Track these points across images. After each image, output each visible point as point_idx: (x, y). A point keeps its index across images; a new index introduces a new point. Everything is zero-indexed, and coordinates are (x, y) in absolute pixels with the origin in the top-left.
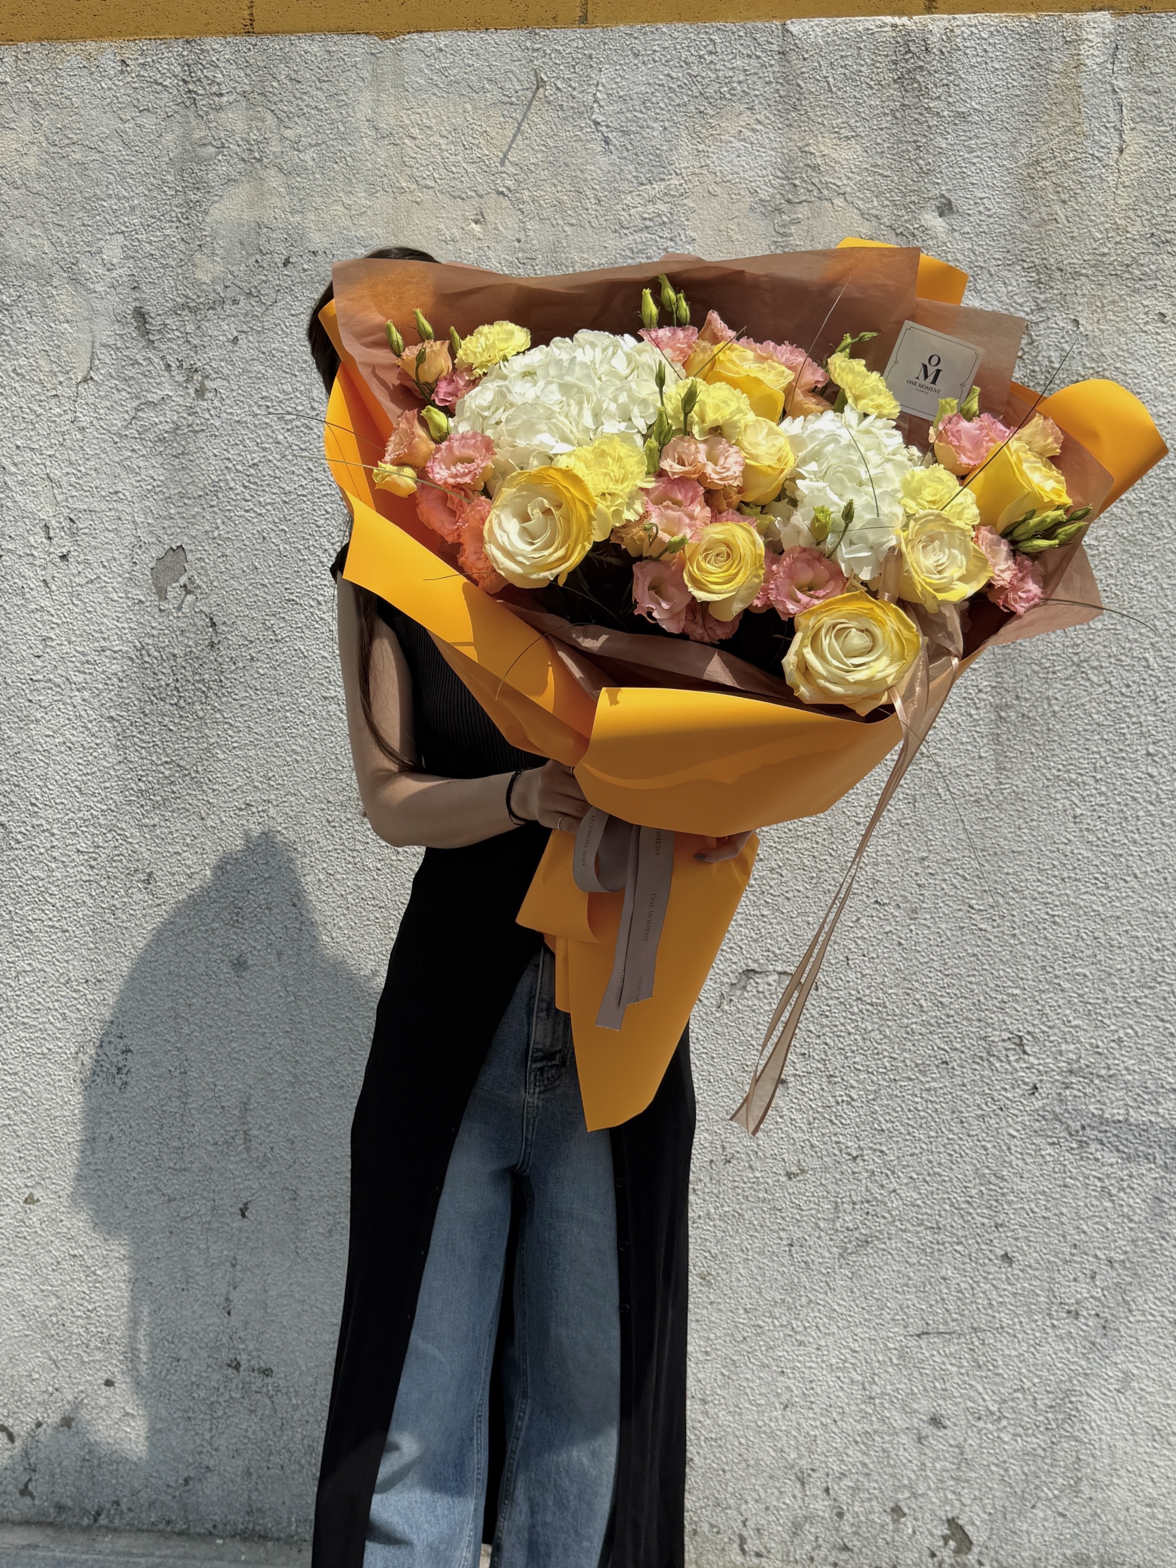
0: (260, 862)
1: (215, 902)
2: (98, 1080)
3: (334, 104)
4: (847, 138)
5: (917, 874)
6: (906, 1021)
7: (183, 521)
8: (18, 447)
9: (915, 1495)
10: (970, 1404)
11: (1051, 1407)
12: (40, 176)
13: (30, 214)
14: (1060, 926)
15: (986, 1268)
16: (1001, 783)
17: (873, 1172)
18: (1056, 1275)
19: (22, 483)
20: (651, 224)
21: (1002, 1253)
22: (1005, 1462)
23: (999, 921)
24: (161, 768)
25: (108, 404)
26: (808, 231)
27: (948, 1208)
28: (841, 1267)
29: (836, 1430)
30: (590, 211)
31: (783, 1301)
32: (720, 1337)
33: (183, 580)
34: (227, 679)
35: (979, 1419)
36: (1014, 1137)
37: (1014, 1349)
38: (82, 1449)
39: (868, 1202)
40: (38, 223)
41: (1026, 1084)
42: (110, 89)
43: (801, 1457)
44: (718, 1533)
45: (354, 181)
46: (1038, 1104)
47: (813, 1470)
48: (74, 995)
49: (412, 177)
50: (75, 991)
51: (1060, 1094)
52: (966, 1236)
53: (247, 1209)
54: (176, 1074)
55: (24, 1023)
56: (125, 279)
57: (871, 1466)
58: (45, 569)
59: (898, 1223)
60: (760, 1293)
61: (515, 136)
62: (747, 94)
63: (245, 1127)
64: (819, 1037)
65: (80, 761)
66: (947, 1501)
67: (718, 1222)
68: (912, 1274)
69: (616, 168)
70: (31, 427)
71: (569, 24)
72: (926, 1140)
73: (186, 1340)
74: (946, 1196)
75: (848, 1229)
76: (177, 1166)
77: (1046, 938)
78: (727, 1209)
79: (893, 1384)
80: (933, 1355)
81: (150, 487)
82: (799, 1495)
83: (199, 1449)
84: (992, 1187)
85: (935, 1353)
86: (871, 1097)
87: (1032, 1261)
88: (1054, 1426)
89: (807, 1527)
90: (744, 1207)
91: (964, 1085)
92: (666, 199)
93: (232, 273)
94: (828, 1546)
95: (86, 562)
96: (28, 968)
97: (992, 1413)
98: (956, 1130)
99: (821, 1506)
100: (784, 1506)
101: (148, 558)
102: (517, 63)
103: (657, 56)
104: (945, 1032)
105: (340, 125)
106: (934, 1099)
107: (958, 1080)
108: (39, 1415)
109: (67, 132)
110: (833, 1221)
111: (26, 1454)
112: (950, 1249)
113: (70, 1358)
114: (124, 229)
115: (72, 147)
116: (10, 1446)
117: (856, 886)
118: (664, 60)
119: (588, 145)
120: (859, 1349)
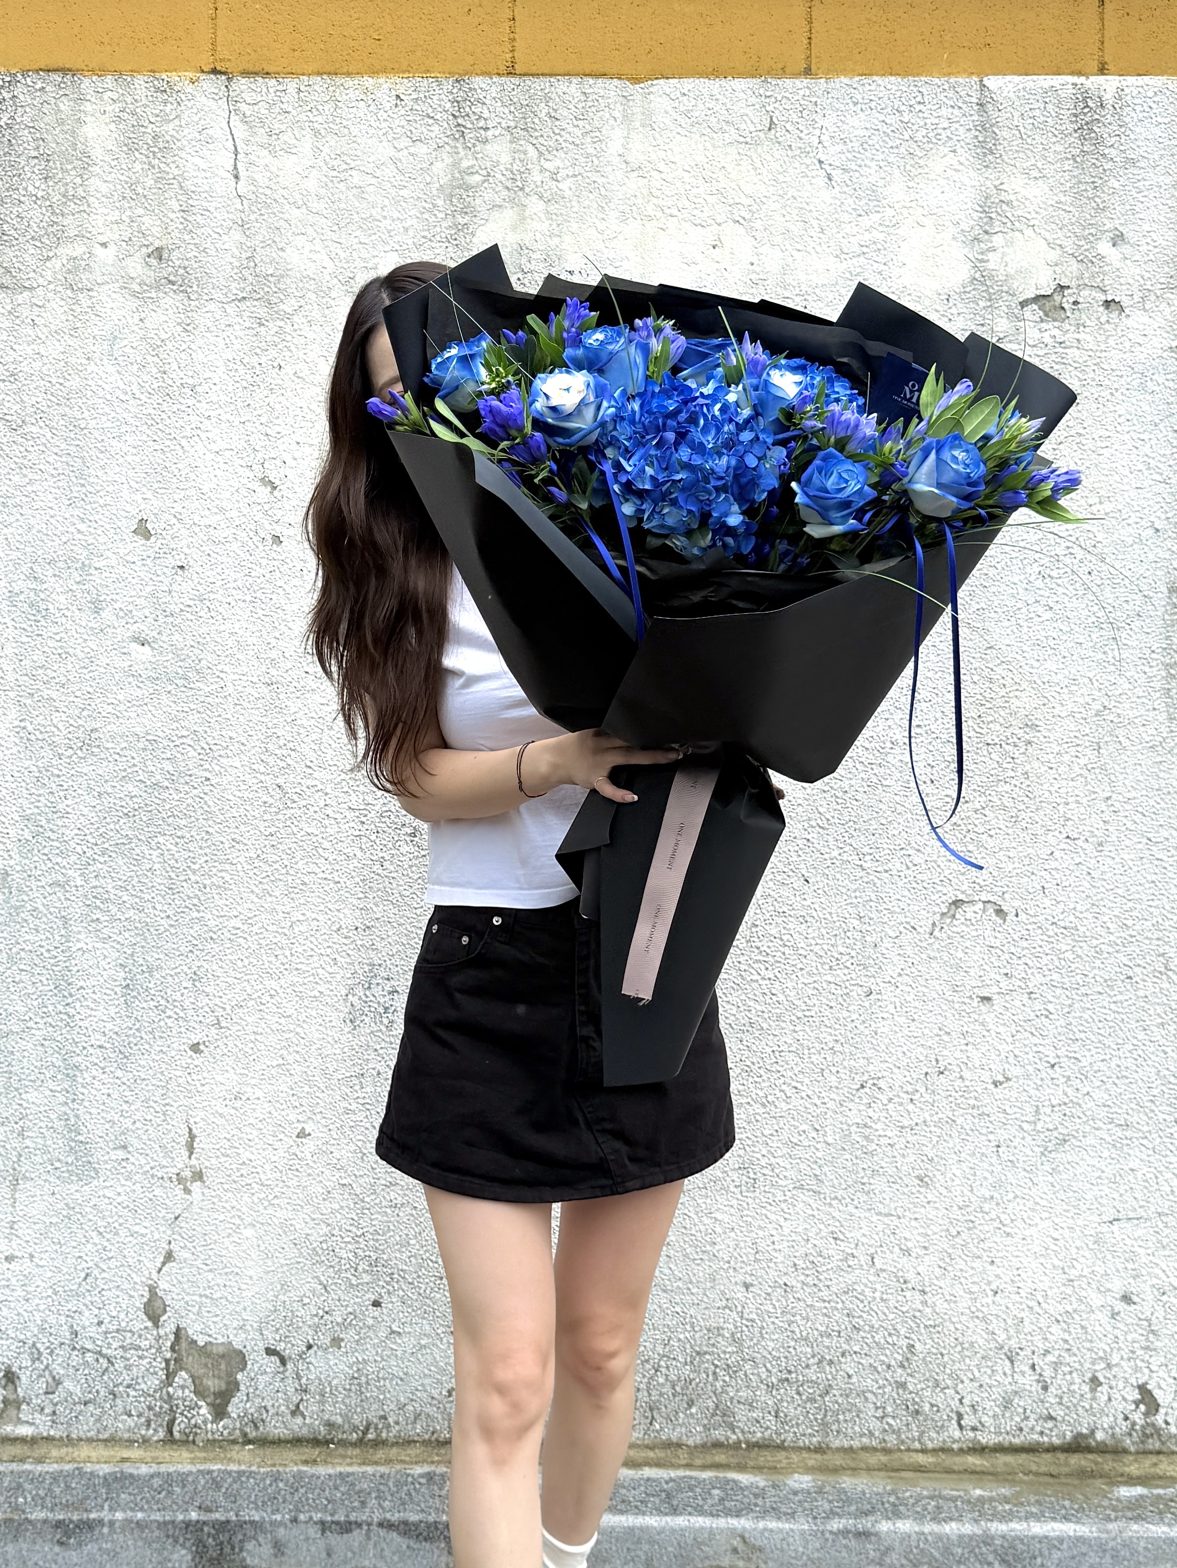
2: (367, 1020)
3: (589, 140)
4: (1036, 179)
5: (1102, 812)
6: (1095, 942)
8: (298, 444)
9: (1109, 1366)
10: (1155, 1281)
12: (319, 198)
13: (310, 231)
15: (1168, 1159)
16: (1172, 731)
17: (1069, 1078)
19: (300, 476)
20: (868, 251)
26: (1002, 258)
27: (1133, 1106)
28: (1042, 1164)
29: (1040, 1312)
30: (815, 239)
31: (992, 1197)
32: (935, 1233)
35: (1164, 1294)
38: (351, 1367)
39: (1065, 1104)
40: (317, 240)
42: (385, 120)
43: (1009, 1337)
44: (938, 1411)
45: (606, 208)
47: (1021, 1349)
48: (345, 941)
49: (658, 206)
50: (346, 938)
52: (1150, 1132)
55: (297, 969)
57: (1071, 1342)
59: (1091, 1122)
60: (972, 1191)
62: (951, 139)
64: (1020, 958)
66: (1137, 1369)
67: (933, 1129)
68: (1104, 1168)
69: (836, 201)
71: (796, 75)
72: (1115, 1047)
74: (1133, 1096)
75: (1048, 1129)
78: (940, 1115)
79: (1089, 1267)
80: (1123, 1239)
82: (1009, 1372)
84: (1171, 1086)
85: (1125, 1237)
86: (1066, 1010)
89: (1016, 1401)
90: (956, 1113)
91: (1146, 997)
92: (881, 229)
94: (1035, 1417)
96: (302, 918)
97: (1175, 1288)
98: (1140, 1038)
99: (1028, 1381)
100: (996, 1383)
102: (752, 108)
103: (873, 105)
104: (1129, 950)
105: (594, 159)
106: (1120, 1010)
107: (1141, 993)
108: (309, 1337)
109: (345, 158)
110: (1035, 1123)
111: (297, 1374)
112: (1137, 1143)
113: (340, 1281)
114: (398, 248)
115: (350, 172)
116: (281, 1369)
117: (1050, 823)
118: (879, 108)
119: (813, 181)
120: (1059, 1237)
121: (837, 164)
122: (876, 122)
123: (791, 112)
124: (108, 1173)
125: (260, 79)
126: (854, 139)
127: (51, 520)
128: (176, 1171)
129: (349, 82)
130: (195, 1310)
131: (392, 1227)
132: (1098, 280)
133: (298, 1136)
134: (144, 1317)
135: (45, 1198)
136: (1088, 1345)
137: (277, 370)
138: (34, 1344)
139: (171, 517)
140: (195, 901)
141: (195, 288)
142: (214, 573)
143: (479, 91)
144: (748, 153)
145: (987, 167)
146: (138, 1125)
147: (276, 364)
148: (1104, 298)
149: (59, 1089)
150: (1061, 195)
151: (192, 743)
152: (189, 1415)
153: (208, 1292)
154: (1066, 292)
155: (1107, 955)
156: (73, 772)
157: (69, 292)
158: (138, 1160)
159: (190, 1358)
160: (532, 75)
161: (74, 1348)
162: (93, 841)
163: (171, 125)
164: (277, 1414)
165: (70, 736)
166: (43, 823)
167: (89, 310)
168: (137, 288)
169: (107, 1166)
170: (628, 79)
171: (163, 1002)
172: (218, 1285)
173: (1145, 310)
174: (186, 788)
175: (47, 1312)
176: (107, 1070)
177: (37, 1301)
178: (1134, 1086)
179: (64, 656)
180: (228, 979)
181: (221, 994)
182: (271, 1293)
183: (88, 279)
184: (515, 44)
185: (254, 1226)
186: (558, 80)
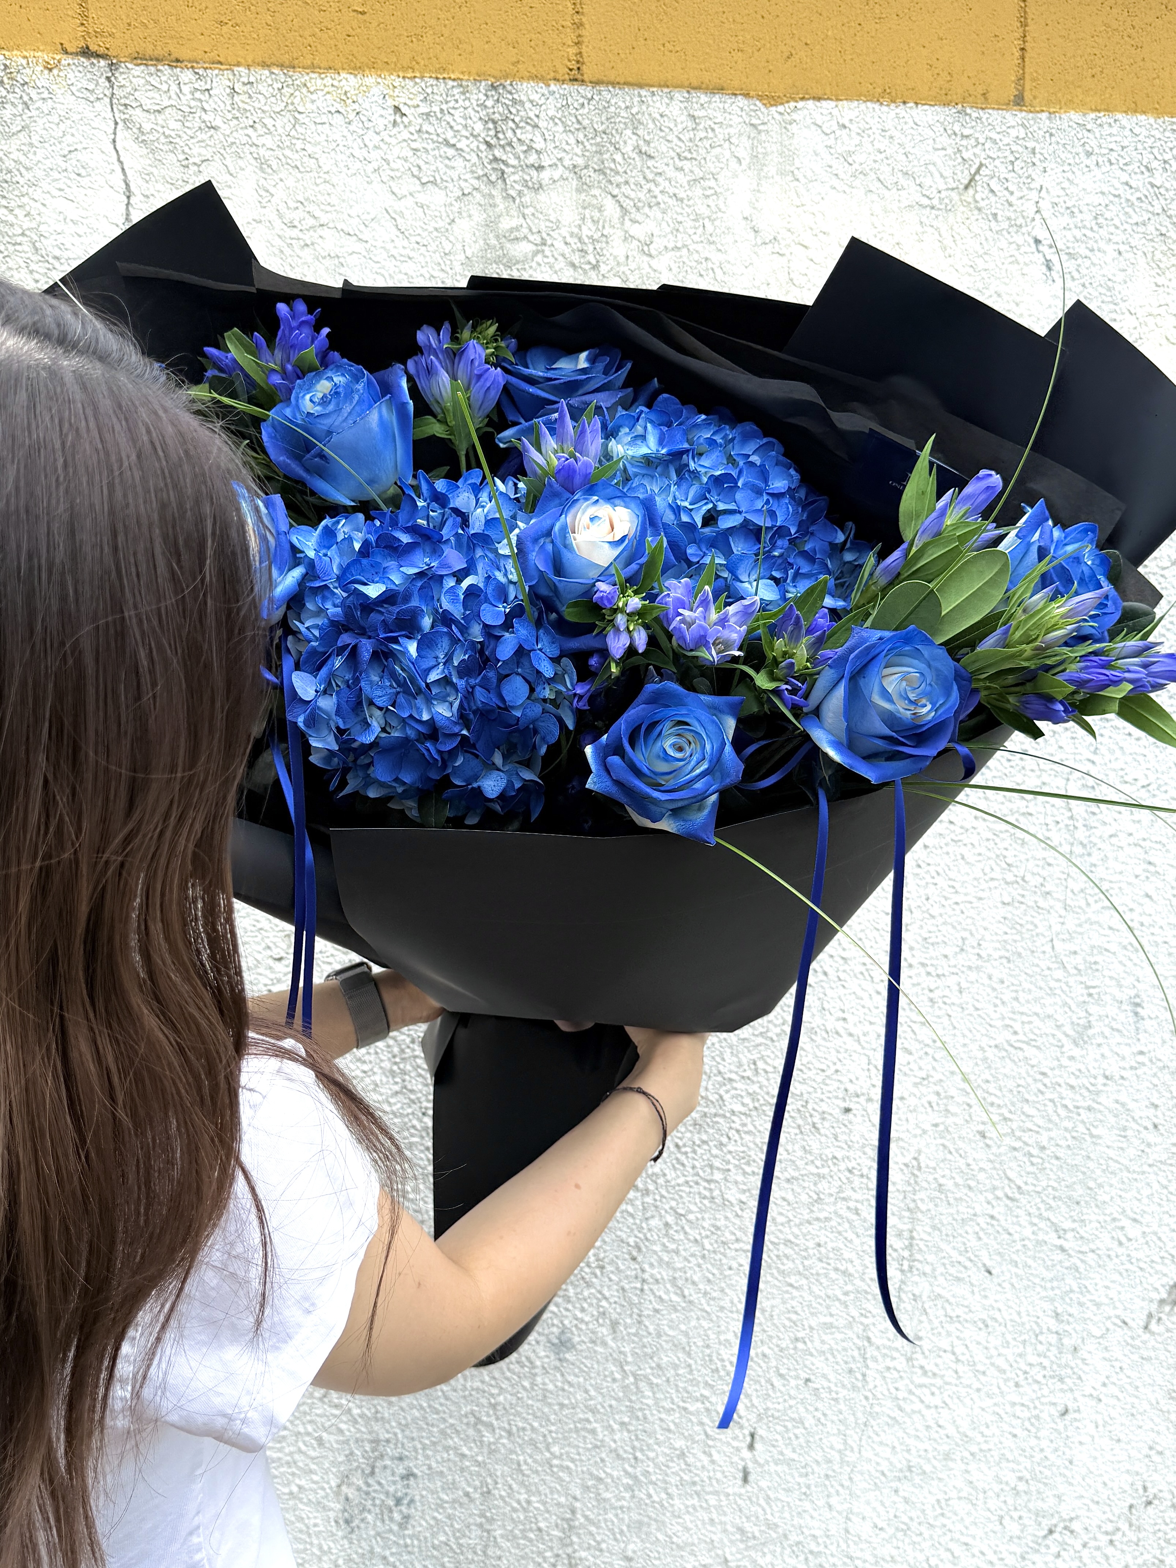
3: (699, 191)
42: (376, 147)
71: (1004, 105)
102: (940, 153)
103: (1113, 156)
105: (706, 221)
109: (311, 208)
118: (1122, 162)
121: (1061, 245)
122: (1118, 185)
123: (997, 162)
125: (166, 69)
126: (1085, 209)
129: (315, 81)
144: (935, 223)
160: (613, 84)
170: (760, 98)
184: (583, 32)
186: (653, 94)
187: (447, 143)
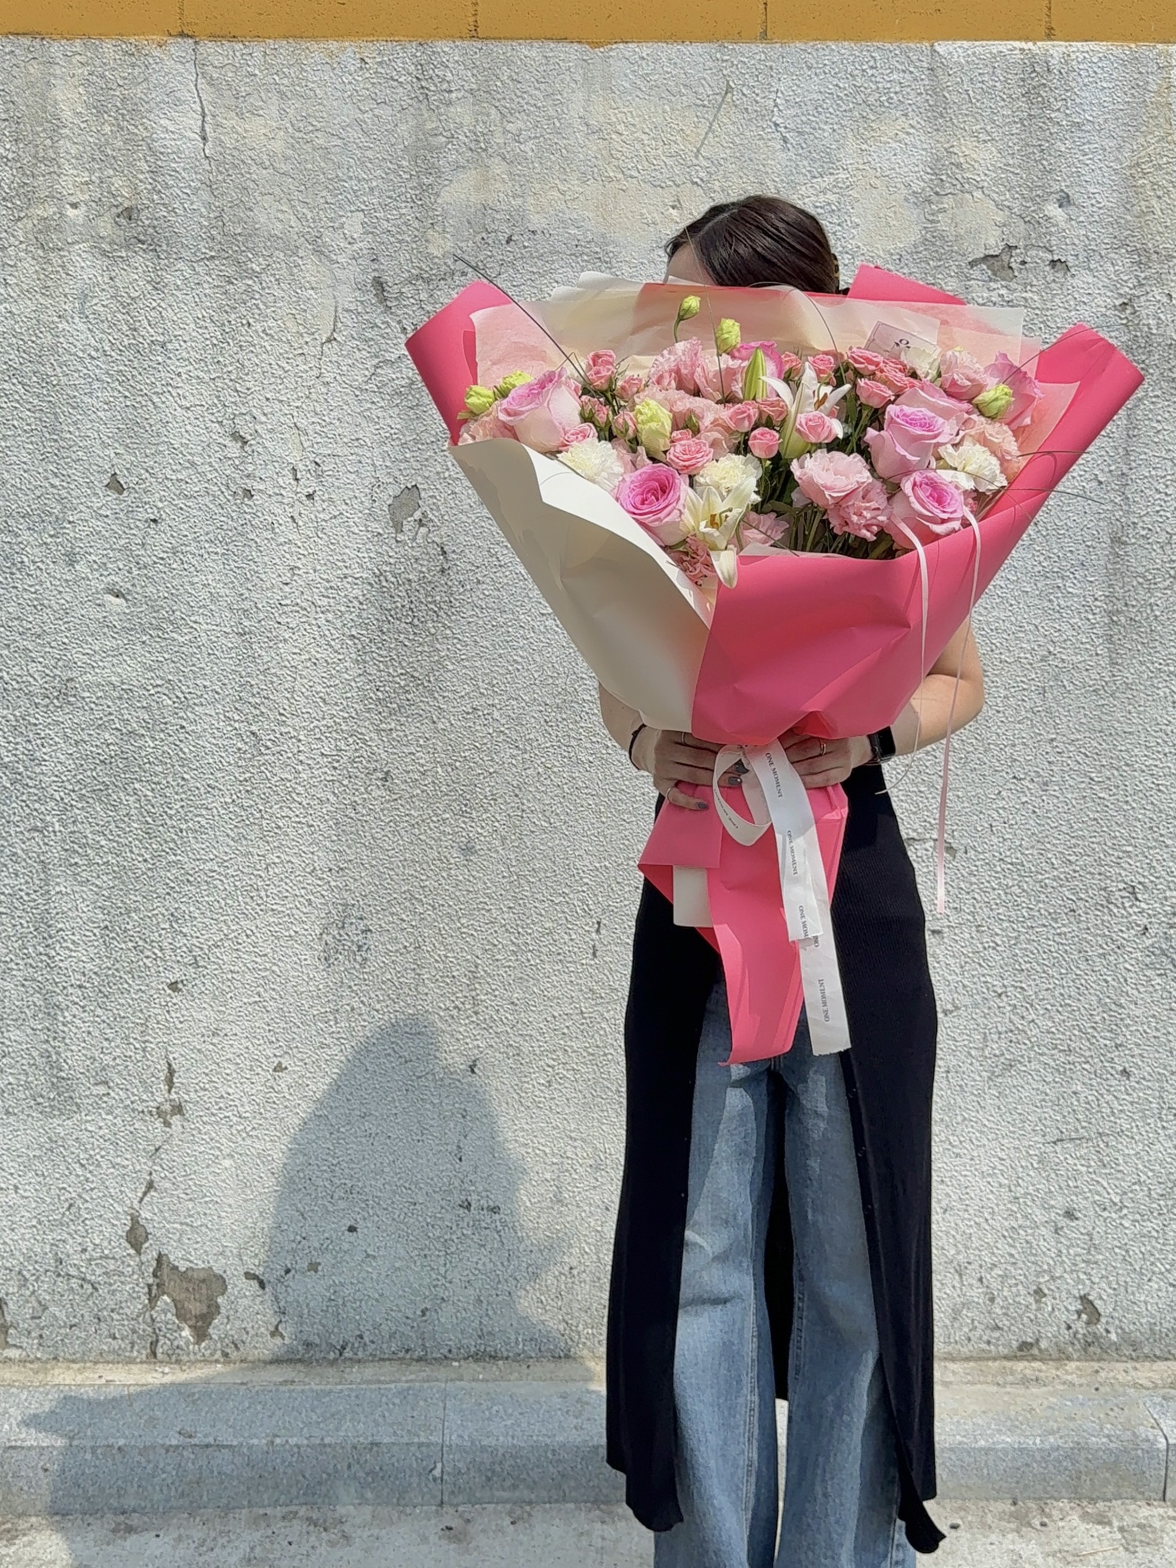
0: (486, 758)
1: (447, 795)
2: (340, 958)
3: (550, 102)
4: (985, 141)
5: (1047, 753)
6: (1040, 877)
7: (417, 464)
8: (268, 399)
9: (1053, 1278)
10: (1097, 1198)
11: (1162, 1195)
12: (286, 159)
13: (277, 191)
14: (1163, 793)
15: (1108, 1082)
16: (1114, 676)
17: (1015, 1007)
18: (1165, 1084)
19: (270, 431)
20: (822, 211)
21: (1121, 1068)
22: (1126, 1244)
23: (1114, 790)
24: (397, 679)
25: (350, 362)
26: (952, 219)
27: (1076, 1033)
28: (989, 1088)
29: (987, 1227)
33: (417, 515)
34: (456, 599)
35: (1105, 1209)
36: (1129, 970)
37: (1133, 1149)
38: (327, 1290)
39: (1011, 1031)
40: (284, 200)
41: (1138, 925)
42: (350, 83)
43: (958, 1253)
45: (568, 170)
46: (1149, 942)
47: (969, 1263)
48: (319, 882)
49: (618, 167)
50: (320, 879)
51: (1166, 933)
52: (1091, 1056)
53: (475, 1065)
54: (411, 949)
55: (273, 910)
56: (365, 252)
57: (1017, 1256)
58: (292, 506)
59: (1036, 1048)
61: (707, 134)
62: (903, 103)
63: (474, 993)
64: (968, 893)
65: (324, 675)
66: (1079, 1281)
68: (1048, 1091)
69: (792, 163)
70: (279, 381)
71: (752, 40)
72: (1059, 977)
73: (422, 1185)
74: (1075, 1023)
75: (995, 1055)
76: (413, 1031)
77: (1152, 803)
79: (1033, 1185)
80: (1066, 1159)
81: (387, 435)
82: (958, 1285)
83: (435, 1283)
84: (1113, 1013)
85: (1068, 1156)
86: (1013, 942)
87: (1146, 1074)
88: (1165, 1211)
89: (965, 1312)
91: (1088, 929)
92: (835, 190)
93: (461, 249)
94: (983, 1327)
95: (330, 499)
96: (277, 860)
97: (1115, 1204)
98: (1083, 967)
99: (976, 1294)
100: (945, 1296)
101: (386, 497)
102: (709, 72)
103: (827, 69)
104: (1072, 884)
105: (556, 121)
106: (1064, 941)
107: (1083, 926)
108: (287, 1262)
109: (311, 119)
110: (983, 1049)
111: (277, 1298)
112: (1079, 1067)
113: (316, 1208)
114: (364, 207)
115: (316, 134)
116: (261, 1292)
117: (997, 764)
118: (833, 72)
119: (770, 144)
120: (1005, 1157)
121: (792, 126)
122: (831, 87)
123: (747, 76)
124: (90, 1108)
125: (226, 43)
126: (809, 103)
127: (25, 475)
128: (156, 1104)
129: (314, 46)
130: (176, 1237)
131: (367, 1156)
132: (1045, 240)
133: (275, 1070)
134: (129, 1246)
135: (28, 1132)
136: (1032, 1259)
137: (246, 327)
138: (20, 1273)
139: (143, 471)
140: (172, 845)
141: (164, 247)
142: (186, 526)
143: (442, 54)
144: (706, 116)
145: (938, 130)
146: (118, 1061)
147: (244, 322)
148: (1050, 258)
149: (39, 1027)
150: (1009, 158)
151: (166, 692)
152: (171, 1337)
153: (188, 1221)
154: (1014, 253)
155: (1050, 890)
156: (50, 720)
157: (40, 252)
158: (118, 1094)
159: (172, 1283)
160: (494, 39)
161: (59, 1275)
162: (70, 787)
163: (139, 88)
164: (257, 1335)
165: (47, 686)
166: (22, 769)
167: (59, 269)
168: (107, 248)
169: (88, 1101)
170: (588, 43)
171: (141, 943)
172: (199, 1213)
173: (1090, 270)
174: (162, 735)
175: (32, 1241)
176: (87, 1008)
177: (23, 1231)
178: (1077, 1013)
179: (39, 608)
180: (205, 920)
181: (198, 934)
182: (250, 1220)
183: (59, 239)
184: (478, 8)
185: (233, 1156)
186: (520, 44)
187: (392, 79)
